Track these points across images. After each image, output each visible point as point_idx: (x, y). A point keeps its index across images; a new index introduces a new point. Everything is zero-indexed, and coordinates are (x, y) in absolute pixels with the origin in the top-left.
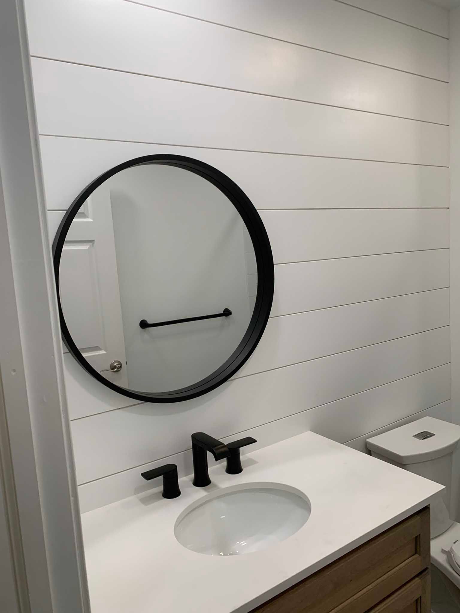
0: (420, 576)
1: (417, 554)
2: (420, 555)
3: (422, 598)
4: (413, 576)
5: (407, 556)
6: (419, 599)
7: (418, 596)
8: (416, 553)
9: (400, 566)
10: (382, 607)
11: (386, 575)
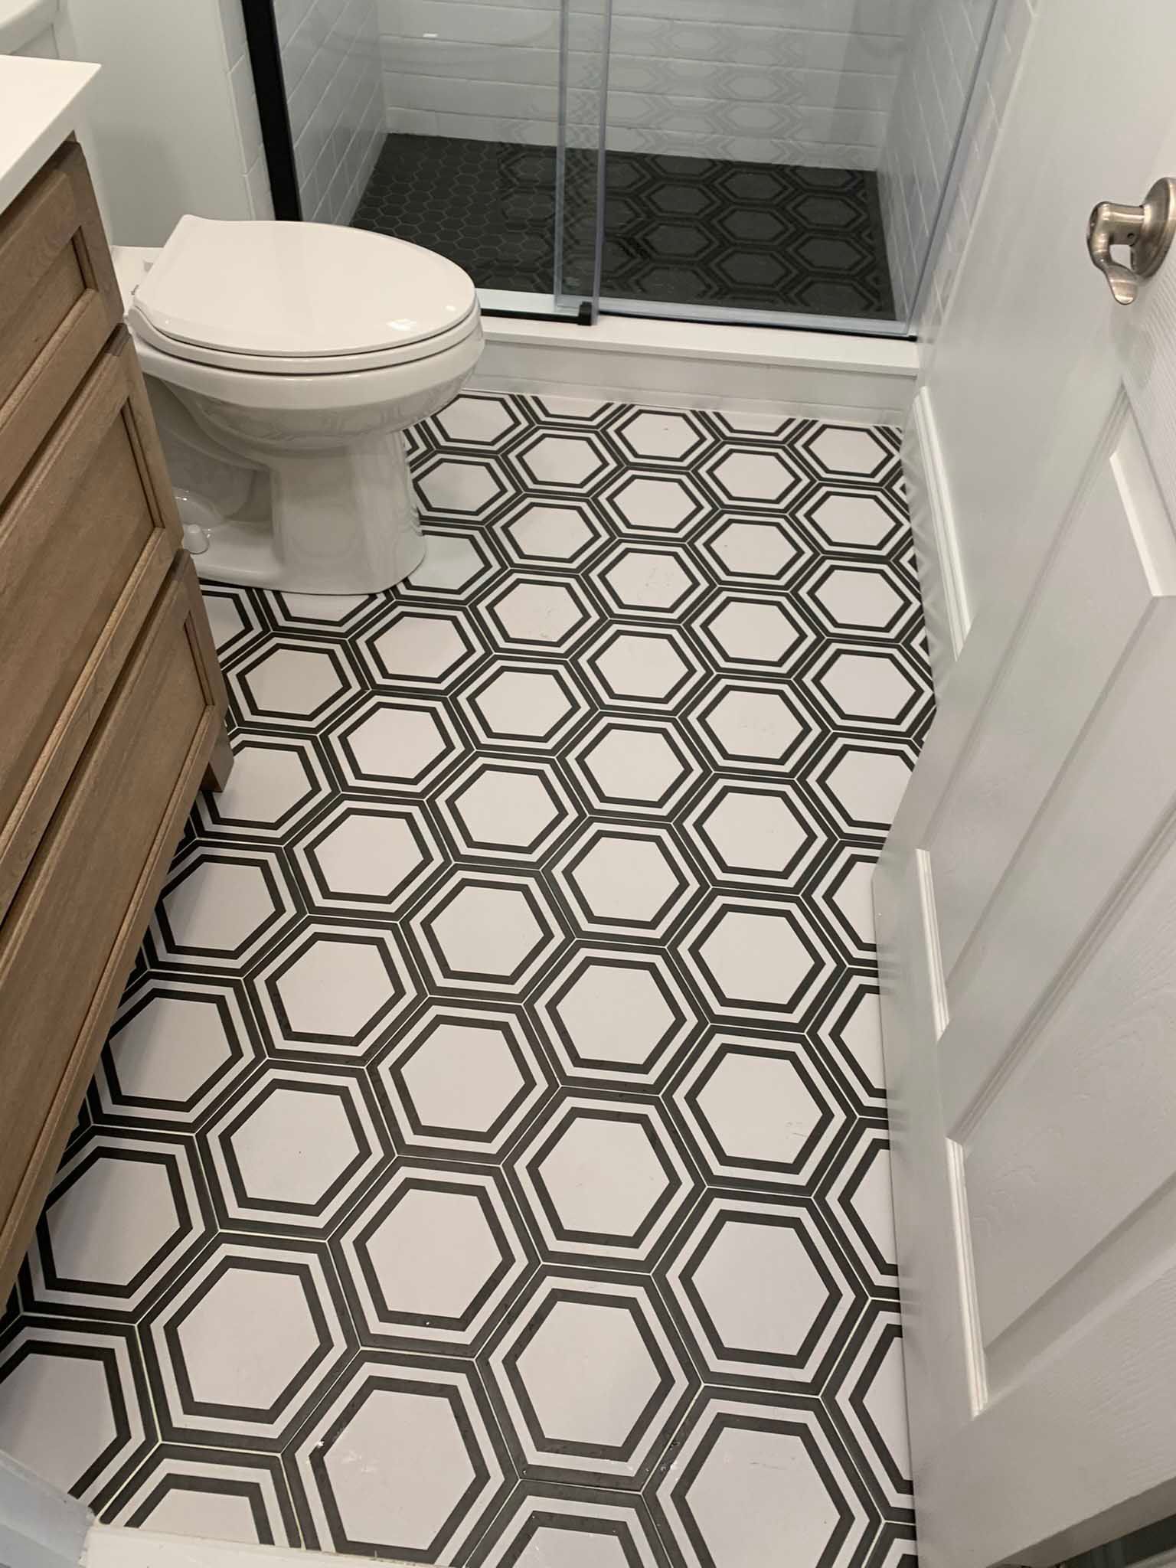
0: (114, 346)
1: (90, 288)
2: (97, 290)
3: (131, 401)
4: (99, 350)
5: (69, 300)
6: (127, 406)
7: (122, 402)
8: (86, 287)
9: (61, 329)
10: (57, 449)
11: (37, 361)
